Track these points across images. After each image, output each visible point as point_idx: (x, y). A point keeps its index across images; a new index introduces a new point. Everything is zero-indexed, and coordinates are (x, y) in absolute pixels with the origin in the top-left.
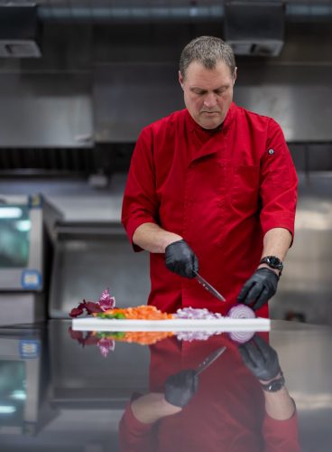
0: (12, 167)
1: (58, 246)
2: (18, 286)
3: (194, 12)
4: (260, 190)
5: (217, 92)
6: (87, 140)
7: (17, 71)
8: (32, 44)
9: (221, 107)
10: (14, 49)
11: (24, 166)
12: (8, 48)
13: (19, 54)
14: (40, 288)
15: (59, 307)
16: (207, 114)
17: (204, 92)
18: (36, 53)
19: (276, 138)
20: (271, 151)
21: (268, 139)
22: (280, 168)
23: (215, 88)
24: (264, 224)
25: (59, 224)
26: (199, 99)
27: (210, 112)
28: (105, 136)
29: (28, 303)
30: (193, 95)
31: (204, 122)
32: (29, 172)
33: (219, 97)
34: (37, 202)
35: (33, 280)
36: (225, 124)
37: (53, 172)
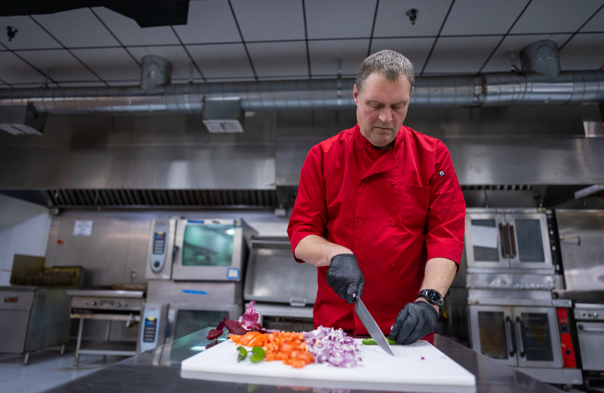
0: (230, 203)
1: (252, 252)
2: (225, 278)
3: (340, 102)
4: (429, 210)
5: (394, 107)
6: (272, 185)
7: (232, 144)
8: (237, 122)
9: (395, 125)
10: (226, 126)
11: (236, 203)
12: (222, 125)
13: (229, 130)
14: (238, 279)
15: (251, 292)
16: (379, 130)
17: (380, 106)
18: (240, 129)
19: (445, 160)
20: (442, 173)
21: (437, 165)
22: (449, 191)
23: (393, 103)
24: (431, 249)
25: (253, 238)
26: (374, 114)
27: (384, 128)
28: (283, 182)
29: (231, 288)
30: (367, 108)
31: (374, 139)
32: (240, 206)
33: (395, 113)
34: (239, 224)
35: (234, 274)
36: (397, 143)
37: (254, 207)
